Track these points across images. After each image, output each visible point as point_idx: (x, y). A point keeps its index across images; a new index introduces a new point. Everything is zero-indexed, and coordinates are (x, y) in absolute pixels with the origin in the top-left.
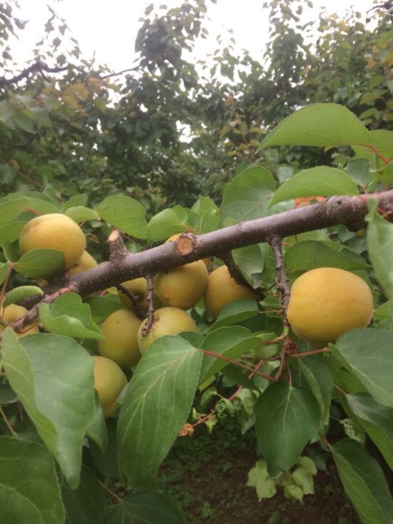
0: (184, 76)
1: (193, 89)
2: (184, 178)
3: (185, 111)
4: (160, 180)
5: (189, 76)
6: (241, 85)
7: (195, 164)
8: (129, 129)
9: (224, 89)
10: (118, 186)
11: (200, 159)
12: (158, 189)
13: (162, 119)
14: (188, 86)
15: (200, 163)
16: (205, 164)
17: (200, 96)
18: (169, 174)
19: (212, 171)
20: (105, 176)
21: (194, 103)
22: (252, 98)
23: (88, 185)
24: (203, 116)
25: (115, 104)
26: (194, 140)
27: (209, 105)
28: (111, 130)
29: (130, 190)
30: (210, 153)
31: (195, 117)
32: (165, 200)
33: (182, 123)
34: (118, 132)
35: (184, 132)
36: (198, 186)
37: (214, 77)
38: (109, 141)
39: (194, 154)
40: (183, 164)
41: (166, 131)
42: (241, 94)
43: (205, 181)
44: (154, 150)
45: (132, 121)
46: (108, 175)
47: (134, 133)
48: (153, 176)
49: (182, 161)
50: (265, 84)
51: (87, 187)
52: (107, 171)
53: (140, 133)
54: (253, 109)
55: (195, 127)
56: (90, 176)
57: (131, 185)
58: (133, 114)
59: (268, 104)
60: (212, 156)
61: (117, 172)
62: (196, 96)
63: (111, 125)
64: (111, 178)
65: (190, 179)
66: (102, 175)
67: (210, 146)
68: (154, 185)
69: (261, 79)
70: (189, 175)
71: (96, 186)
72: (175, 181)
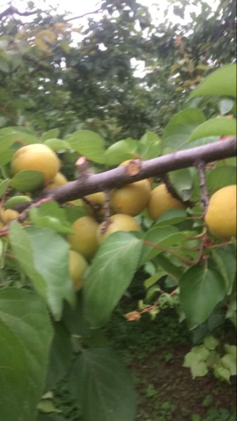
0: (139, 17)
1: (147, 29)
2: (137, 109)
3: (139, 50)
4: (116, 111)
5: (144, 17)
6: (191, 24)
7: (147, 96)
8: (89, 66)
9: (176, 28)
10: (80, 117)
11: (153, 92)
12: (114, 119)
13: (118, 57)
14: (143, 26)
15: (153, 96)
16: (156, 96)
17: (153, 35)
18: (124, 105)
19: (163, 103)
20: (68, 109)
21: (148, 41)
22: (202, 36)
23: (53, 116)
24: (156, 53)
25: (79, 44)
26: (148, 75)
27: (161, 43)
28: (73, 67)
29: (90, 120)
30: (162, 86)
31: (149, 54)
32: (120, 129)
33: (137, 60)
34: (80, 69)
35: (137, 68)
36: (150, 116)
37: (167, 17)
38: (72, 77)
39: (147, 88)
40: (137, 97)
41: (122, 68)
42: (191, 32)
43: (156, 113)
44: (111, 85)
45: (92, 59)
46: (70, 107)
47: (93, 70)
48: (110, 108)
49: (136, 95)
50: (213, 23)
51: (53, 118)
52: (69, 104)
53: (98, 70)
54: (201, 46)
55: (149, 63)
56: (55, 108)
57: (90, 117)
58: (93, 53)
59: (216, 41)
60: (163, 89)
61: (79, 105)
62: (150, 35)
63: (74, 63)
64: (74, 109)
65: (142, 111)
66: (66, 106)
67: (162, 80)
68: (111, 116)
69: (210, 19)
70: (142, 107)
71: (60, 117)
72: (130, 112)
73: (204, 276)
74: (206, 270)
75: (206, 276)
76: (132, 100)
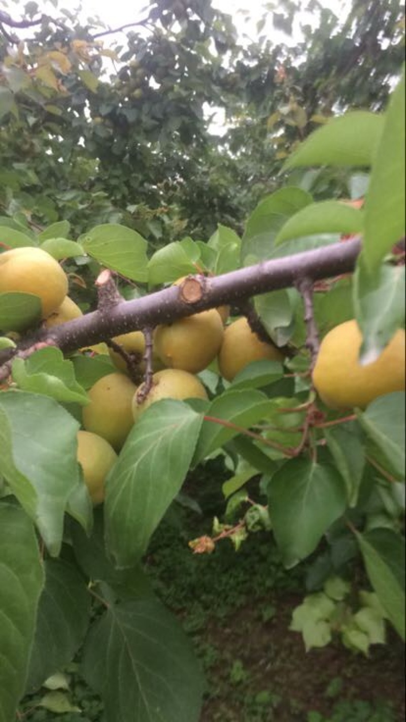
0: (215, 33)
1: (229, 53)
2: (213, 189)
3: (216, 89)
4: (178, 193)
5: (222, 33)
6: (303, 46)
7: (231, 168)
8: (131, 116)
9: (278, 52)
10: (115, 203)
11: (239, 161)
12: (175, 207)
13: (181, 100)
14: (222, 48)
15: (240, 167)
16: (246, 168)
17: (239, 63)
18: (192, 184)
19: (257, 179)
20: (94, 188)
21: (232, 74)
23: (70, 200)
24: (244, 95)
25: (113, 77)
26: (231, 132)
27: (254, 78)
28: (104, 117)
29: (132, 208)
30: (255, 151)
31: (232, 96)
32: (184, 223)
33: (212, 106)
34: (116, 120)
35: (214, 119)
36: (235, 202)
38: (103, 133)
39: (229, 153)
40: (212, 169)
41: (187, 120)
42: (303, 59)
43: (245, 196)
44: (170, 148)
45: (135, 104)
46: (99, 186)
47: (138, 122)
48: (167, 188)
49: (212, 165)
50: (340, 44)
51: (70, 204)
52: (99, 179)
53: (147, 122)
54: (320, 84)
55: (231, 112)
56: (73, 187)
57: (134, 202)
58: (137, 93)
59: (345, 75)
60: (257, 156)
61: (114, 182)
62: (235, 63)
63: (105, 110)
64: (105, 190)
65: (222, 192)
66: (92, 185)
67: (256, 141)
68: (169, 201)
69: (335, 37)
70: (222, 186)
71: (81, 203)
72: (200, 194)
73: (311, 476)
74: (315, 465)
75: (315, 475)
76: (206, 174)
